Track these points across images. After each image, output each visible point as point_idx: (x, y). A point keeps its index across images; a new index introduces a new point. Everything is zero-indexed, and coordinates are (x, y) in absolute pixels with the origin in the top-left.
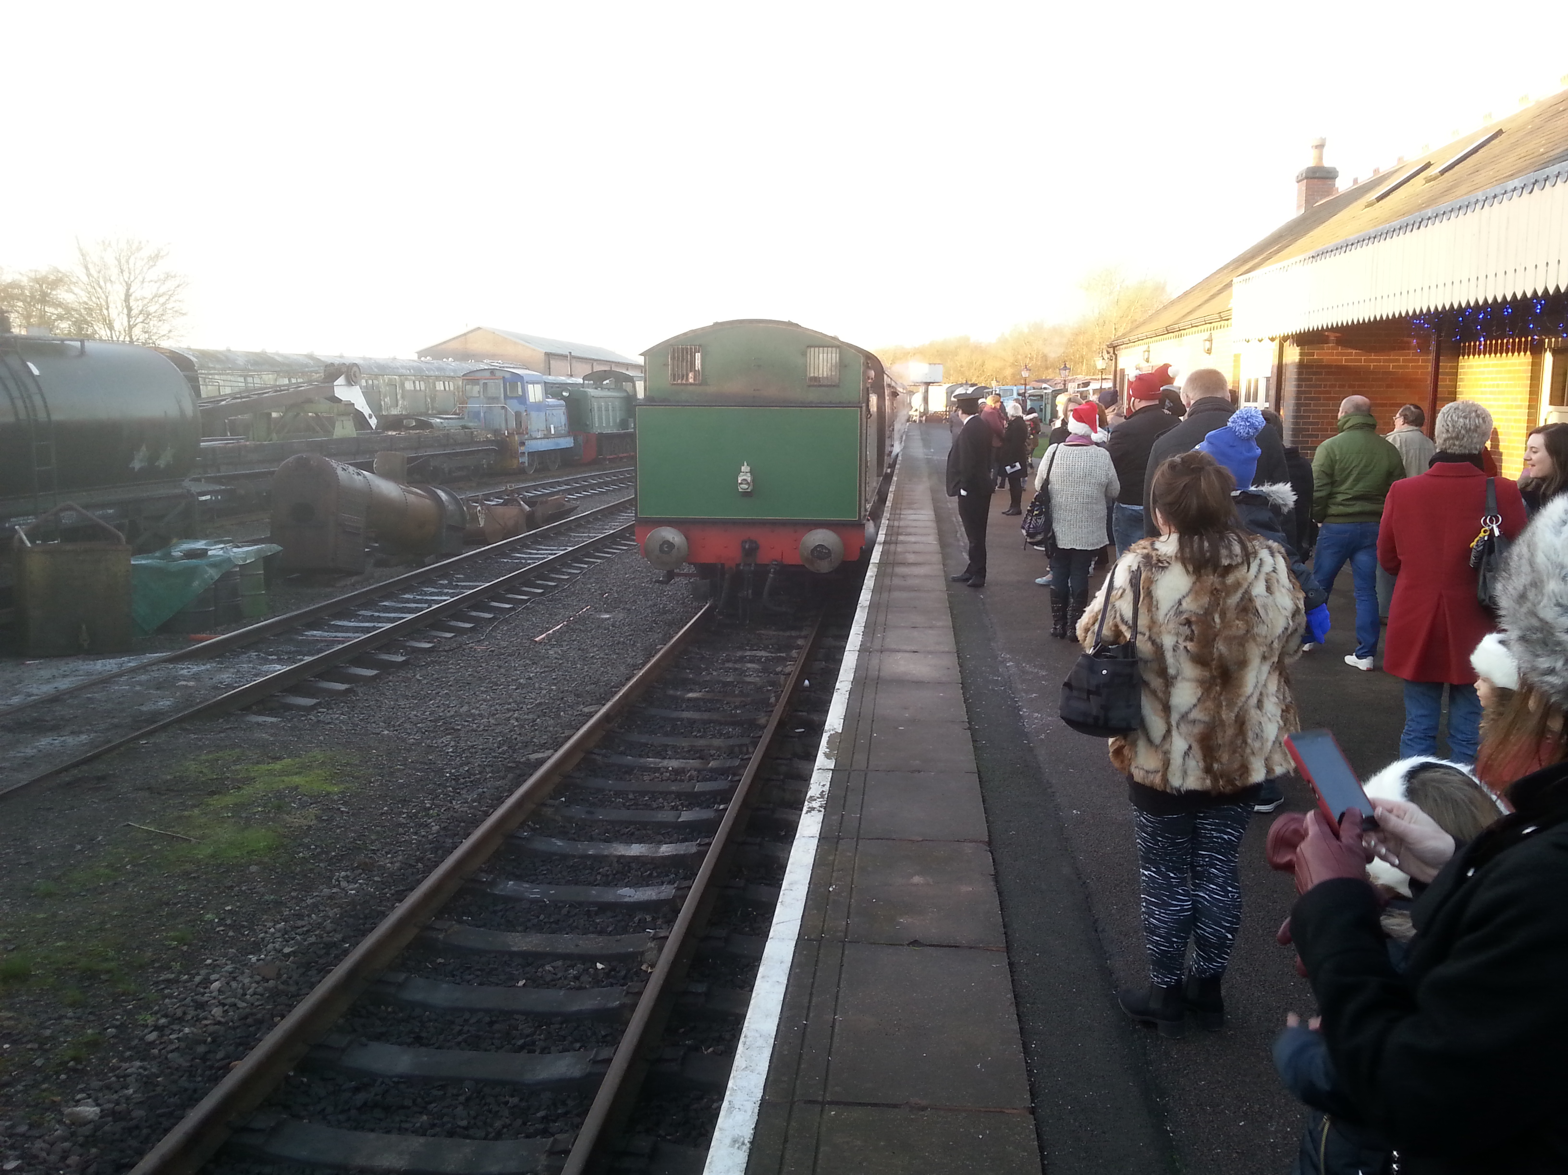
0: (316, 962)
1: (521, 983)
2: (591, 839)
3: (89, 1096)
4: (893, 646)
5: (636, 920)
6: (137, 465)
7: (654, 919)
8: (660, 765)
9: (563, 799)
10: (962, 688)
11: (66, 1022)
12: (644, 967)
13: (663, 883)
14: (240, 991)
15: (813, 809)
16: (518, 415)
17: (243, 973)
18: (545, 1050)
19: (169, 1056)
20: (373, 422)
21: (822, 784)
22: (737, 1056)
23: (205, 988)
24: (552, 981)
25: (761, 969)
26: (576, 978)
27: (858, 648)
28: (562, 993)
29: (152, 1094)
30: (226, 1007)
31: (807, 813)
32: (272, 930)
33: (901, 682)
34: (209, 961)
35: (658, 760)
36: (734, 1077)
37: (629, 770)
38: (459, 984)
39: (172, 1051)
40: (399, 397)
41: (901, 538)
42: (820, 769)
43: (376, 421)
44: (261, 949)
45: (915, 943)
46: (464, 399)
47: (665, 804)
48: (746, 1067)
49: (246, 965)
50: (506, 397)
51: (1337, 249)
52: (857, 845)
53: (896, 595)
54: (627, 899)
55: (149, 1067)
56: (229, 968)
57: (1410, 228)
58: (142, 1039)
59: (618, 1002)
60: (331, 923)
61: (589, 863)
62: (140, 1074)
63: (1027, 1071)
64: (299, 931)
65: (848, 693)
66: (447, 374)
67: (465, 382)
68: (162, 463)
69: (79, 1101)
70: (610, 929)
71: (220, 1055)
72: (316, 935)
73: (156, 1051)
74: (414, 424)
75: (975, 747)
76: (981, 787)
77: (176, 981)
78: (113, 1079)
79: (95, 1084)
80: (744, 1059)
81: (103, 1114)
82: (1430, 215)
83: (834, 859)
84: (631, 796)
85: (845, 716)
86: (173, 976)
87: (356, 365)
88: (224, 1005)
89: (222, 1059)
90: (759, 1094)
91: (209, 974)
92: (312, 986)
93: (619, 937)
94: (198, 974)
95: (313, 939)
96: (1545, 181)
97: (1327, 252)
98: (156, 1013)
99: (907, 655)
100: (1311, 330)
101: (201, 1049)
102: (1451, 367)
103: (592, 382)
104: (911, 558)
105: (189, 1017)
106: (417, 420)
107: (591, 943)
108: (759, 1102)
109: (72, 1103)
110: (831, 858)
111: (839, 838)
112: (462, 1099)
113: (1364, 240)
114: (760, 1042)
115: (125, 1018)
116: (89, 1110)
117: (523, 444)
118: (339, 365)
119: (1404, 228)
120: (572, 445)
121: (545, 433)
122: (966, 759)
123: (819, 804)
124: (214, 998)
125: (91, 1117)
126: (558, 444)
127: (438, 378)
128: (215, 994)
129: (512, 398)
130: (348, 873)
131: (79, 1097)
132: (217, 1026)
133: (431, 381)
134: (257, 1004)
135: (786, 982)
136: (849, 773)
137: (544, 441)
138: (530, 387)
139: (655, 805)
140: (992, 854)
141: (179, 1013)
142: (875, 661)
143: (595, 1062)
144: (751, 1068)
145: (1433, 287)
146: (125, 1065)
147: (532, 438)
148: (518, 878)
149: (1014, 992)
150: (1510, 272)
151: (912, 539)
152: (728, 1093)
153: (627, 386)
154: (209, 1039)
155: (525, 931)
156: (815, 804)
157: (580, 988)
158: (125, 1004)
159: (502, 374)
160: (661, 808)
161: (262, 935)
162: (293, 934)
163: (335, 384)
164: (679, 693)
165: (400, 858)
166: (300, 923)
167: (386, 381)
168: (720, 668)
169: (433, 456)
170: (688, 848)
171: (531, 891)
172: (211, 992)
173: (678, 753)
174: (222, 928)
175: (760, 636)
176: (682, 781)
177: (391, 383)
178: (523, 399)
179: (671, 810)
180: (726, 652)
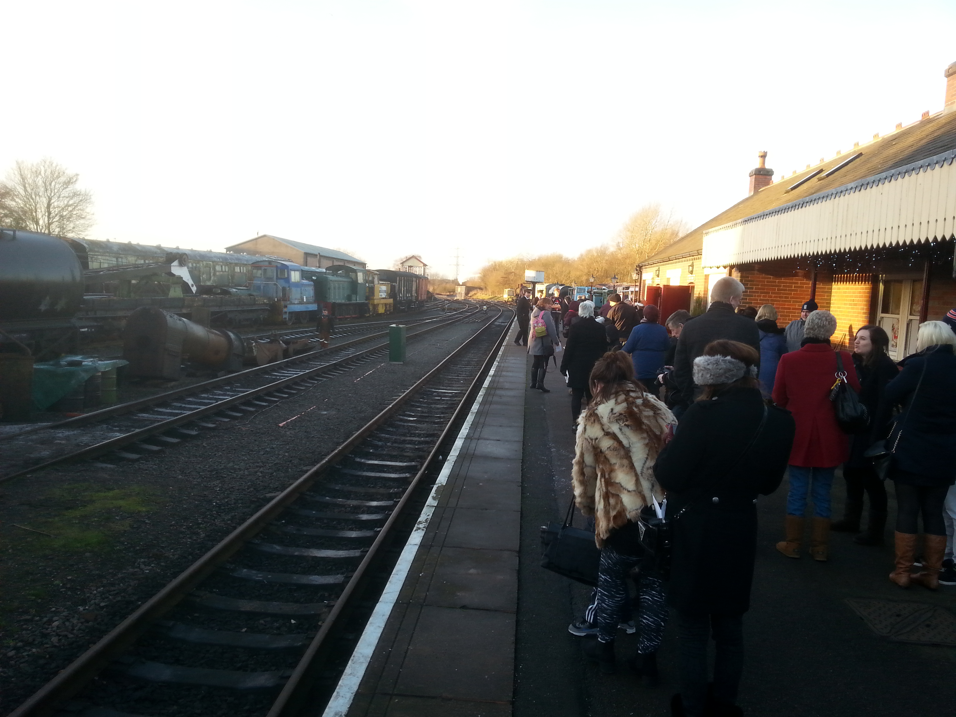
0: (120, 612)
1: (244, 630)
2: (298, 546)
4: (486, 437)
5: (319, 595)
6: (43, 308)
7: (329, 595)
8: (345, 503)
9: (284, 521)
10: (522, 463)
12: (320, 623)
13: (338, 574)
14: (70, 627)
15: (419, 528)
16: (284, 289)
17: (74, 617)
18: (253, 670)
19: (21, 665)
20: (194, 289)
21: (427, 514)
22: (347, 667)
23: (49, 625)
24: (263, 629)
25: (371, 619)
26: (278, 628)
27: (465, 437)
28: (268, 636)
29: (8, 688)
30: (60, 637)
31: (415, 531)
32: (95, 592)
33: (486, 458)
34: (54, 609)
35: (344, 500)
36: (343, 679)
37: (326, 505)
38: (206, 629)
39: (24, 662)
40: (212, 274)
41: (504, 373)
42: (428, 506)
43: (195, 289)
44: (87, 603)
45: (464, 607)
46: (251, 277)
47: (346, 527)
48: (351, 674)
49: (76, 612)
50: (277, 278)
51: (759, 217)
52: (441, 550)
53: (493, 407)
54: (314, 583)
55: (7, 672)
56: (65, 614)
57: (797, 207)
59: (299, 643)
60: (132, 589)
61: (294, 560)
63: (514, 680)
64: (112, 593)
65: (454, 462)
66: (243, 262)
67: (253, 267)
68: (58, 307)
70: (302, 600)
71: (53, 665)
72: (121, 596)
73: (13, 662)
74: (219, 291)
75: (522, 497)
76: (521, 520)
77: (31, 620)
80: (350, 669)
82: (807, 200)
84: (325, 521)
85: (449, 476)
86: (30, 617)
87: (185, 254)
88: (59, 636)
89: (54, 668)
90: (355, 688)
91: (52, 617)
92: (115, 626)
93: (306, 605)
94: (45, 617)
95: (119, 598)
96: (867, 185)
97: (753, 218)
98: (16, 639)
99: (492, 442)
100: (744, 263)
101: (42, 662)
102: (828, 289)
103: (331, 272)
104: (507, 385)
105: (36, 642)
106: (221, 289)
107: (288, 608)
108: (355, 693)
110: (424, 558)
111: (431, 546)
112: (199, 697)
113: (773, 213)
114: (362, 660)
117: (286, 307)
118: (175, 253)
120: (316, 309)
121: (300, 300)
122: (515, 503)
123: (423, 526)
124: (54, 631)
126: (307, 308)
127: (236, 265)
128: (55, 629)
129: (281, 279)
130: (146, 560)
132: (53, 649)
133: (232, 266)
134: (80, 636)
135: (383, 626)
136: (445, 509)
137: (299, 306)
138: (293, 273)
139: (339, 527)
140: (519, 558)
141: (31, 639)
142: (473, 445)
143: (281, 678)
144: (354, 674)
147: (291, 304)
148: (250, 567)
149: (516, 636)
151: (510, 374)
152: (338, 687)
153: (352, 275)
154: (48, 656)
155: (250, 599)
156: (421, 526)
157: (279, 634)
159: (275, 264)
160: (343, 529)
161: (88, 595)
162: (107, 595)
163: (172, 265)
164: (363, 460)
165: (179, 552)
166: (113, 588)
167: (205, 264)
168: (390, 447)
169: (229, 311)
170: (356, 553)
171: (258, 576)
172: (52, 628)
173: (357, 497)
174: (64, 590)
175: (417, 428)
176: (358, 513)
177: (207, 266)
178: (288, 279)
179: (348, 530)
180: (395, 437)
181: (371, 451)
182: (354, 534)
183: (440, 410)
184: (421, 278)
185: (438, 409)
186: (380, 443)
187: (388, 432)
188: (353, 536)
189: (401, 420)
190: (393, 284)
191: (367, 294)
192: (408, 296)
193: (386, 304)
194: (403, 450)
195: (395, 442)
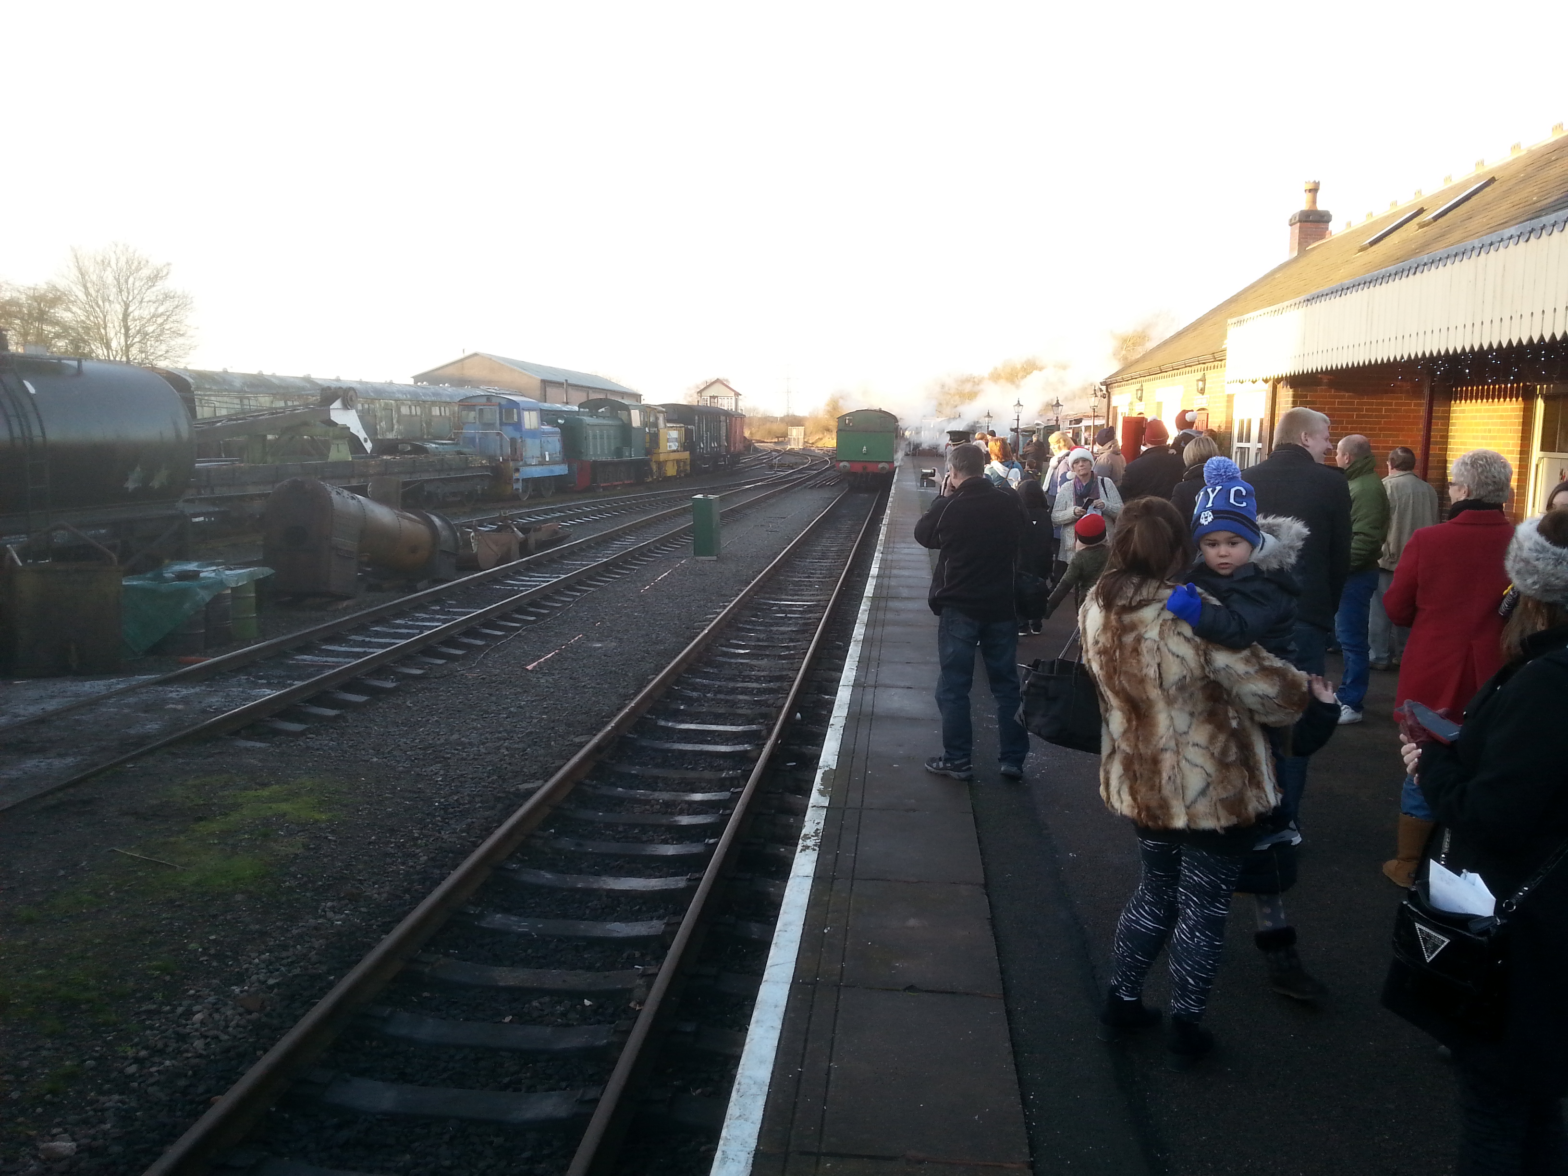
0: (301, 995)
1: (507, 1019)
2: (580, 872)
3: (65, 1131)
4: (888, 682)
5: (625, 955)
6: (131, 485)
7: (643, 955)
8: (651, 797)
9: (553, 831)
11: (44, 1053)
12: (632, 1005)
13: (652, 919)
14: (223, 1023)
15: (808, 847)
16: (513, 441)
17: (226, 1004)
18: (531, 1089)
19: (150, 1090)
20: (368, 446)
21: (816, 822)
22: (731, 1104)
23: (188, 1020)
24: (540, 1017)
25: (755, 1014)
26: (564, 1015)
27: (852, 683)
28: (549, 1030)
29: (131, 1129)
30: (209, 1040)
31: (801, 852)
32: (257, 961)
33: (894, 718)
34: (192, 992)
35: (648, 792)
36: (727, 1126)
37: (620, 801)
38: (444, 1019)
39: (153, 1084)
40: (395, 421)
41: (895, 572)
42: (814, 806)
43: (370, 445)
44: (245, 980)
45: (911, 988)
46: (459, 425)
47: (655, 837)
48: (740, 1116)
49: (229, 996)
50: (501, 424)
51: (1332, 293)
52: (852, 886)
53: (889, 629)
54: (615, 935)
55: (127, 1100)
56: (212, 999)
57: (1405, 273)
58: (121, 1071)
59: (605, 1041)
60: (316, 954)
61: (577, 896)
62: (118, 1109)
63: (1026, 1123)
64: (285, 962)
65: (842, 728)
66: (444, 399)
67: (461, 407)
68: (156, 484)
69: (55, 1135)
70: (598, 965)
71: (201, 1089)
72: (301, 967)
73: (135, 1084)
74: (409, 448)
76: (976, 828)
77: (158, 1012)
78: (91, 1113)
79: (72, 1118)
80: (738, 1107)
81: (80, 1150)
82: (1425, 260)
83: (829, 901)
84: (621, 829)
85: (839, 752)
86: (155, 1006)
87: (351, 389)
88: (206, 1037)
89: (201, 1094)
90: (753, 1143)
91: (190, 1006)
92: (296, 1019)
93: (607, 973)
94: (180, 1005)
95: (297, 971)
96: (1542, 229)
97: (1322, 295)
98: (137, 1045)
99: (900, 690)
100: (1305, 372)
101: (182, 1083)
102: (1444, 412)
103: (587, 410)
104: (905, 592)
105: (170, 1049)
107: (579, 979)
109: (48, 1138)
110: (826, 898)
111: (834, 878)
112: (446, 1137)
113: (1359, 285)
114: (754, 1090)
115: (104, 1049)
116: (65, 1146)
117: (517, 470)
118: (335, 388)
119: (1399, 273)
120: (566, 472)
121: (540, 459)
123: (813, 843)
124: (197, 1030)
125: (67, 1152)
126: (552, 471)
127: (434, 403)
128: (197, 1026)
129: (510, 424)
130: (335, 904)
131: (55, 1131)
132: (197, 1060)
133: (426, 406)
134: (239, 1036)
135: (780, 1027)
137: (539, 468)
138: (526, 414)
139: (645, 838)
140: (988, 896)
141: (160, 1045)
142: (869, 697)
143: (581, 1102)
144: (744, 1117)
145: (1429, 333)
146: (102, 1099)
147: (526, 465)
148: (507, 911)
149: (1011, 1040)
150: (1506, 320)
151: (905, 573)
152: (721, 1142)
153: (623, 414)
154: (190, 1073)
155: (512, 965)
156: (809, 843)
157: (568, 1025)
158: (104, 1035)
159: (498, 400)
160: (651, 841)
161: (245, 966)
162: (278, 965)
163: (331, 407)
164: (670, 724)
165: (387, 888)
166: (284, 954)
167: (383, 405)
168: (713, 700)
169: (427, 481)
170: (678, 882)
171: (519, 925)
172: (193, 1024)
173: (668, 785)
174: (205, 958)
175: (752, 668)
176: (673, 814)
177: (387, 408)
178: (518, 425)
179: (661, 843)
180: (718, 683)
181: (682, 707)
182: (670, 850)
183: (786, 636)
184: (733, 416)
185: (783, 633)
186: (695, 694)
187: (706, 676)
188: (670, 853)
189: (725, 654)
190: (689, 427)
191: (648, 445)
192: (713, 445)
193: (678, 461)
194: (734, 704)
195: (719, 691)
